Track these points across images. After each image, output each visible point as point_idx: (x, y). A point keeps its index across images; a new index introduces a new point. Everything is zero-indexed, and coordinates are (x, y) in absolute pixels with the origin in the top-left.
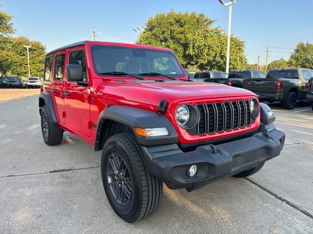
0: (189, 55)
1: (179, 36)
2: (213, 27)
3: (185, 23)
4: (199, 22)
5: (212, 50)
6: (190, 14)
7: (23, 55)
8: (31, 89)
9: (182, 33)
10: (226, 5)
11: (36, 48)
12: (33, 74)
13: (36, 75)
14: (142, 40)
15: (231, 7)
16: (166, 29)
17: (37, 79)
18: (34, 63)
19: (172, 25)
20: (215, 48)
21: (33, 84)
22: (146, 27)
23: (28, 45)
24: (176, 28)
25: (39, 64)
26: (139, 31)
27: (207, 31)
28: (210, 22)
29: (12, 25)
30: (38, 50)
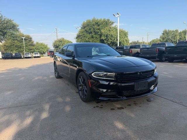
0: (102, 39)
1: (97, 31)
2: (113, 25)
3: (100, 25)
4: (107, 23)
5: (113, 37)
6: (102, 19)
7: (21, 42)
8: (26, 59)
9: (99, 29)
10: (116, 16)
11: (28, 38)
12: (26, 51)
13: (28, 52)
14: (80, 33)
15: (119, 18)
16: (91, 28)
17: (29, 54)
18: (27, 46)
19: (94, 25)
20: (114, 36)
21: (27, 56)
22: (82, 26)
23: (24, 37)
24: (96, 27)
25: (29, 46)
26: (78, 29)
27: (111, 28)
28: (113, 23)
29: (18, 29)
30: (28, 39)
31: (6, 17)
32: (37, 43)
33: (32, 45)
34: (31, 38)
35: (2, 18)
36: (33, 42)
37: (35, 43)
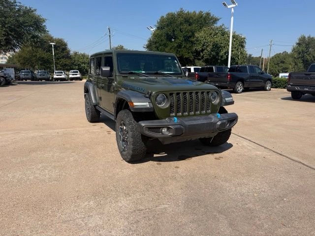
0: (196, 51)
3: (193, 23)
4: (205, 20)
6: (197, 12)
7: (49, 51)
10: (229, 7)
14: (155, 37)
16: (176, 28)
17: (62, 73)
18: (58, 59)
19: (181, 23)
23: (53, 42)
24: (185, 26)
25: (62, 59)
26: (152, 30)
28: (216, 20)
29: (45, 26)
30: (61, 46)
31: (21, 4)
32: (76, 54)
33: (68, 57)
34: (66, 45)
35: (15, 5)
36: (69, 51)
37: (72, 53)
